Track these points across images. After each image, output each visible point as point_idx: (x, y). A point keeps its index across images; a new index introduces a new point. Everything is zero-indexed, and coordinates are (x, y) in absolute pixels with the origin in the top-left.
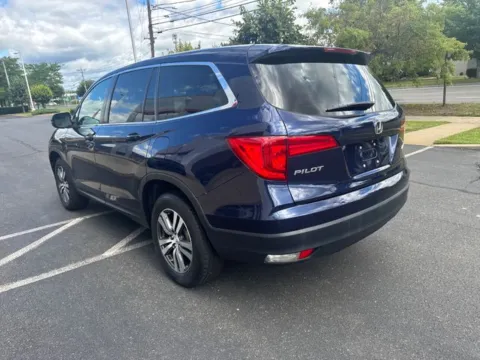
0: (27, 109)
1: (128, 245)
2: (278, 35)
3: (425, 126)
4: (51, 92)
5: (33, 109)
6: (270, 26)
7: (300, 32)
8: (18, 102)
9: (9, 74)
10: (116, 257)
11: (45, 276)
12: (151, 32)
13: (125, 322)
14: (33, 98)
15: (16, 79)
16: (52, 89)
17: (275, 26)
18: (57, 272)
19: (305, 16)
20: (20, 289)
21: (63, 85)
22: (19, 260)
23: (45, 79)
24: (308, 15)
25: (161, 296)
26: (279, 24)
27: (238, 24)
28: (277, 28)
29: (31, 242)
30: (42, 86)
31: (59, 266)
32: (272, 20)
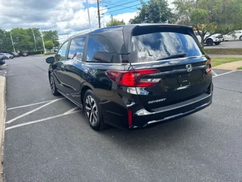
0: (43, 52)
1: (75, 110)
2: (159, 14)
3: (236, 60)
4: (53, 44)
5: (45, 52)
6: (155, 9)
7: (171, 12)
8: (39, 49)
9: (35, 36)
10: (69, 115)
11: (39, 121)
12: (99, 14)
13: (66, 139)
14: (46, 47)
15: (38, 38)
16: (54, 42)
17: (158, 9)
18: (44, 120)
19: (173, 3)
20: (29, 125)
21: (59, 41)
22: (30, 114)
23: (50, 38)
24: (174, 3)
25: (83, 130)
26: (160, 8)
27: (139, 9)
28: (158, 10)
29: (36, 108)
30: (49, 41)
31: (45, 118)
32: (156, 6)
